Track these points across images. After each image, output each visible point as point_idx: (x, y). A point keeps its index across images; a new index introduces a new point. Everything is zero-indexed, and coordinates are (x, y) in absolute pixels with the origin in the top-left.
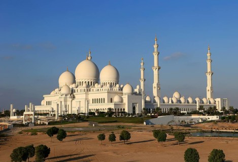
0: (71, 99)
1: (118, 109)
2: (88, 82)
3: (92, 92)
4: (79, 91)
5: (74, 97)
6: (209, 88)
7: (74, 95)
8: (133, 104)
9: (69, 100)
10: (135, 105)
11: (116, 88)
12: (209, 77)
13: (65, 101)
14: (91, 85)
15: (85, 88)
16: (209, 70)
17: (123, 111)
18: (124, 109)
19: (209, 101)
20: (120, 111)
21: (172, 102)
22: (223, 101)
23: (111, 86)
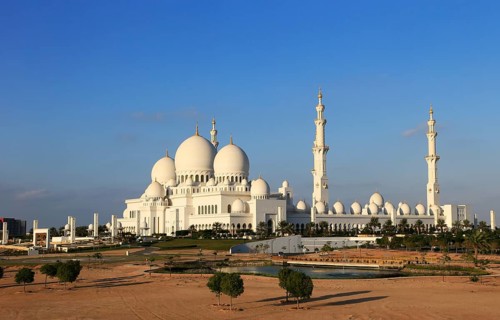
0: (163, 207)
1: (239, 226)
2: (197, 176)
3: (202, 193)
4: (179, 192)
5: (170, 204)
6: (430, 185)
7: (169, 200)
8: (267, 215)
9: (160, 208)
10: (271, 217)
11: (241, 187)
12: (431, 165)
13: (153, 210)
14: (202, 180)
15: (190, 188)
16: (431, 151)
17: (247, 228)
18: (250, 225)
19: (431, 211)
20: (241, 228)
21: (369, 212)
22: (457, 211)
23: (231, 183)
